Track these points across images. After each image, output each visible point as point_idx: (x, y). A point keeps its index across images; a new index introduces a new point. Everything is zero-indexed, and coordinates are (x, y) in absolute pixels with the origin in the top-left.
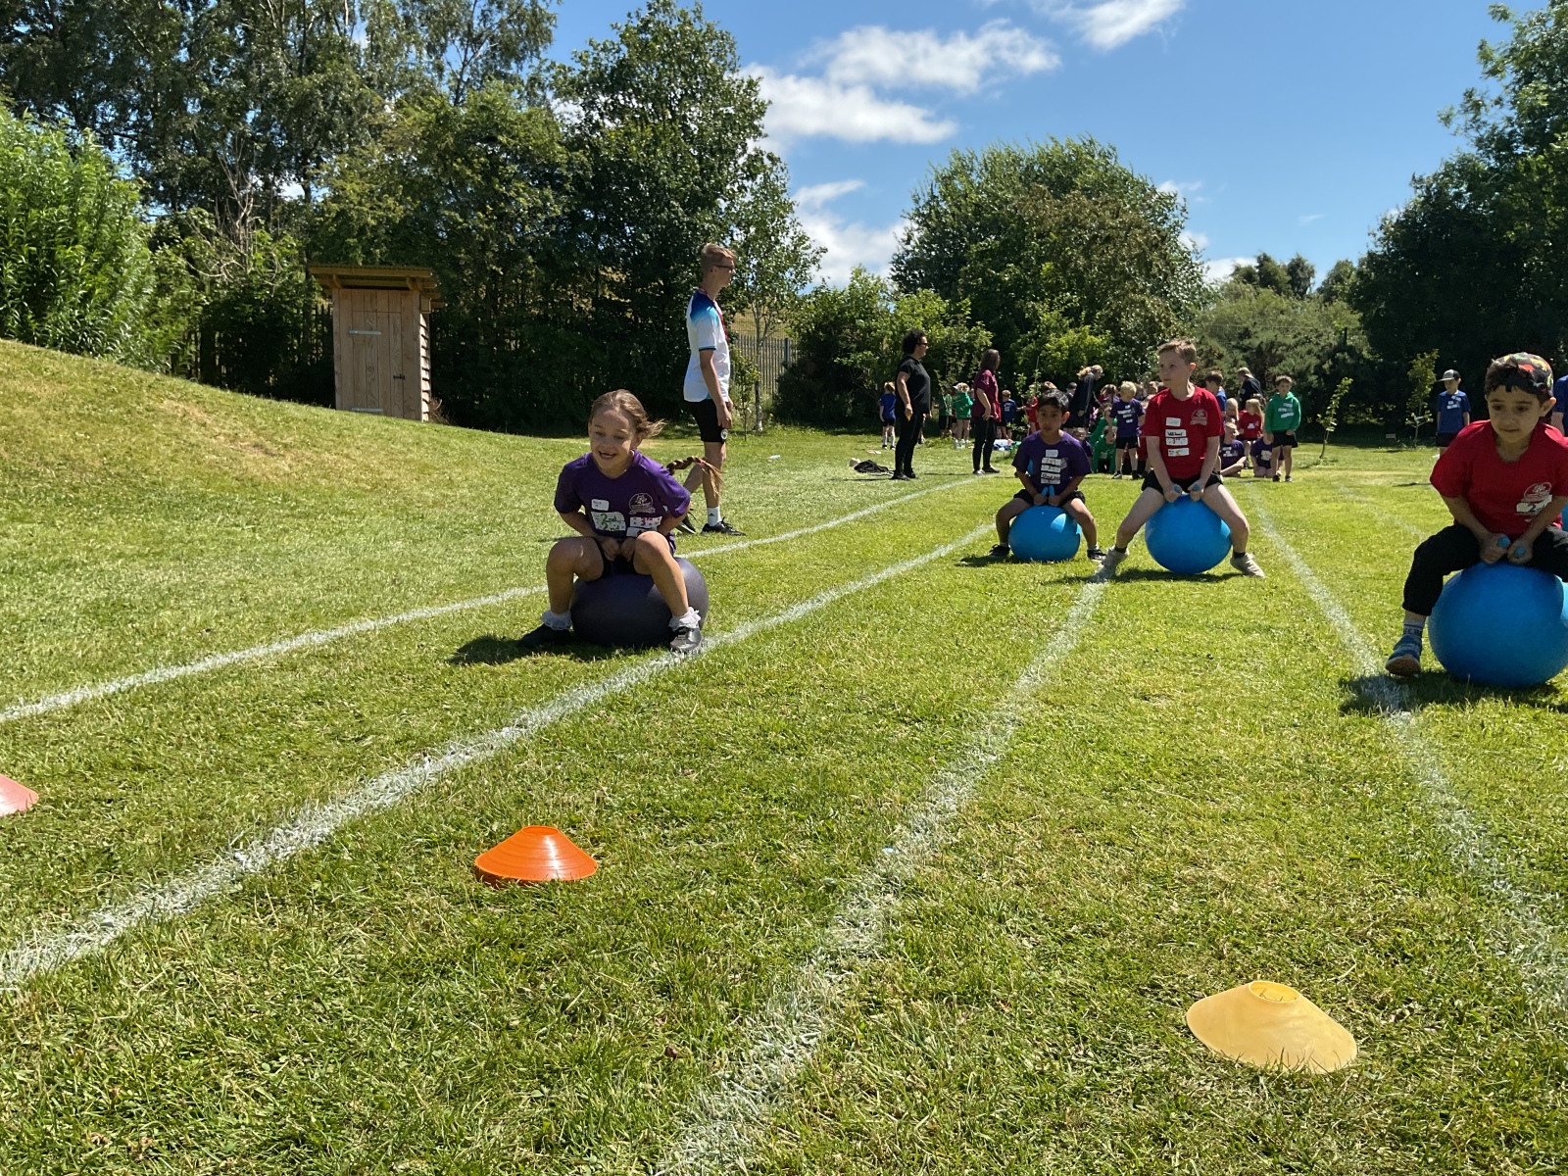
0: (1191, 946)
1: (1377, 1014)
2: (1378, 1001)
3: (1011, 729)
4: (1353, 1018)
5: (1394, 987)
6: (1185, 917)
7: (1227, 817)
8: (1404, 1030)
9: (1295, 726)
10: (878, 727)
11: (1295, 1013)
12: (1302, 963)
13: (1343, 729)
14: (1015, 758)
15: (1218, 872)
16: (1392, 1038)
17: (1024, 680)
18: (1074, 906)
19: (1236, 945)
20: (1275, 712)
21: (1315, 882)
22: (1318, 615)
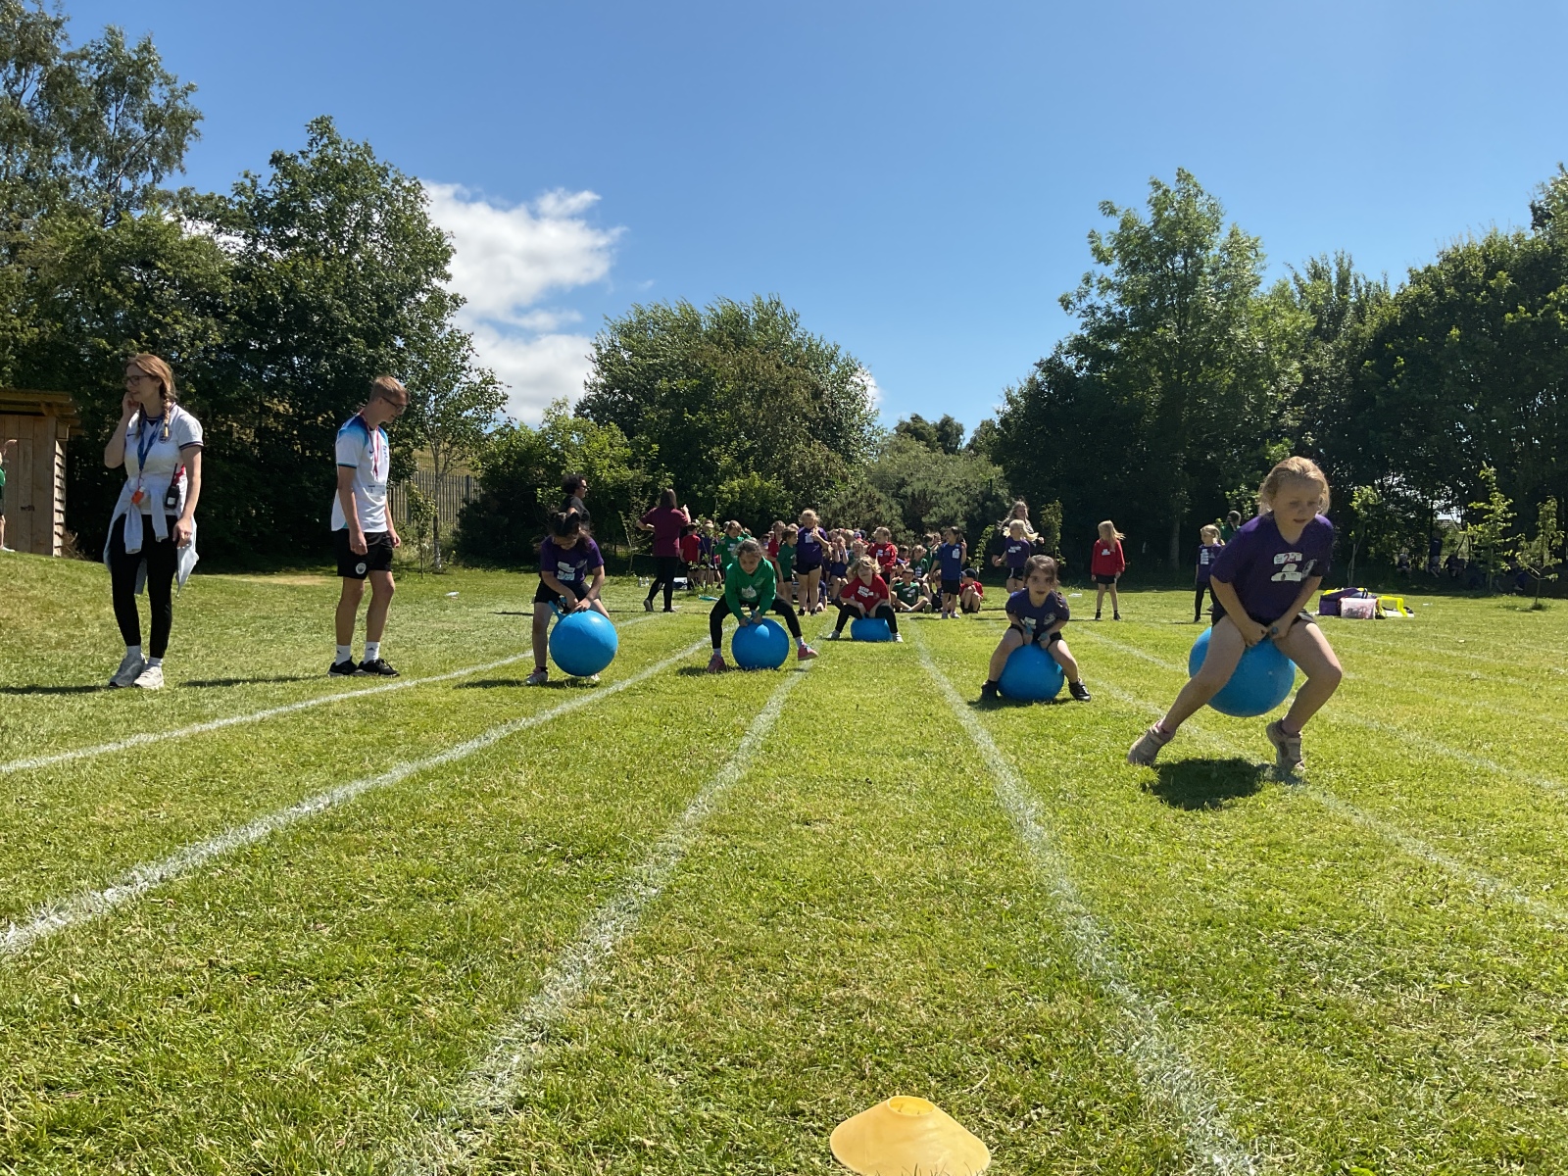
0: (835, 1068)
1: (1007, 1122)
2: (1009, 1108)
3: (673, 861)
4: (986, 1127)
5: (1023, 1093)
6: (831, 1040)
7: (877, 937)
8: (1032, 1136)
9: (942, 844)
10: (538, 865)
11: (930, 1125)
12: (939, 1076)
13: (984, 845)
14: (675, 889)
15: (865, 991)
16: (1021, 1145)
17: (692, 810)
18: (722, 1037)
19: (879, 1064)
20: (924, 832)
21: (954, 996)
22: (967, 740)
